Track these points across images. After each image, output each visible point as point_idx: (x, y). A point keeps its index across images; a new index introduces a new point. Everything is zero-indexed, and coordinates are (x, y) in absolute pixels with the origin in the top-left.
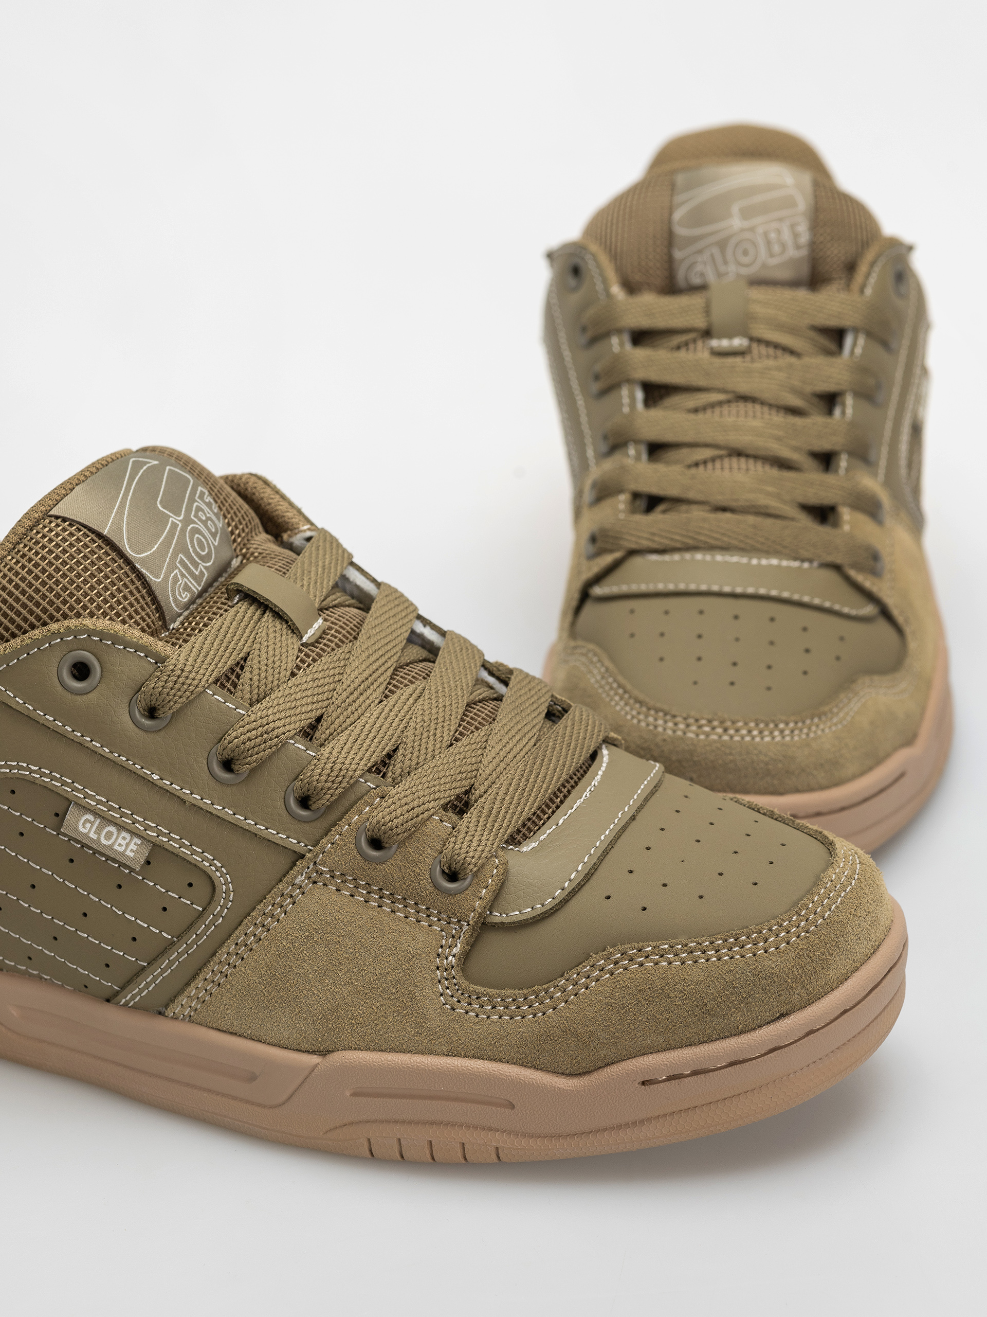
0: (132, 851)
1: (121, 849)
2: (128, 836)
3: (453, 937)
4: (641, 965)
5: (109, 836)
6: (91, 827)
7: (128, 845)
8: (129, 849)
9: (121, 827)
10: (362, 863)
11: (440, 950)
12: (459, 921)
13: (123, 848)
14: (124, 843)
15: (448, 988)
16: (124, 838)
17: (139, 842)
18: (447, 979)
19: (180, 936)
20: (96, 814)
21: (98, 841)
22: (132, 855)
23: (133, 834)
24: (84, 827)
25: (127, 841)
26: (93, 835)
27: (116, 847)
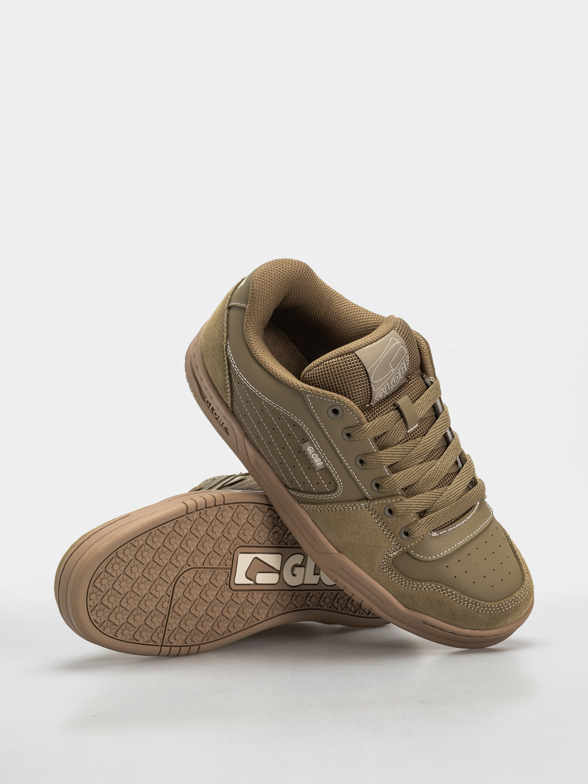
0: (319, 464)
1: (316, 462)
2: (320, 460)
3: (396, 549)
4: (444, 593)
5: (315, 456)
6: (311, 451)
7: (319, 462)
8: (318, 463)
9: (319, 456)
10: (383, 514)
11: (390, 550)
12: (400, 546)
13: (317, 462)
14: (318, 461)
15: (385, 562)
16: (319, 460)
17: (322, 464)
18: (387, 559)
19: (318, 493)
20: (315, 448)
21: (311, 456)
22: (318, 465)
23: (322, 460)
24: (309, 449)
25: (319, 461)
26: (310, 453)
27: (315, 460)
